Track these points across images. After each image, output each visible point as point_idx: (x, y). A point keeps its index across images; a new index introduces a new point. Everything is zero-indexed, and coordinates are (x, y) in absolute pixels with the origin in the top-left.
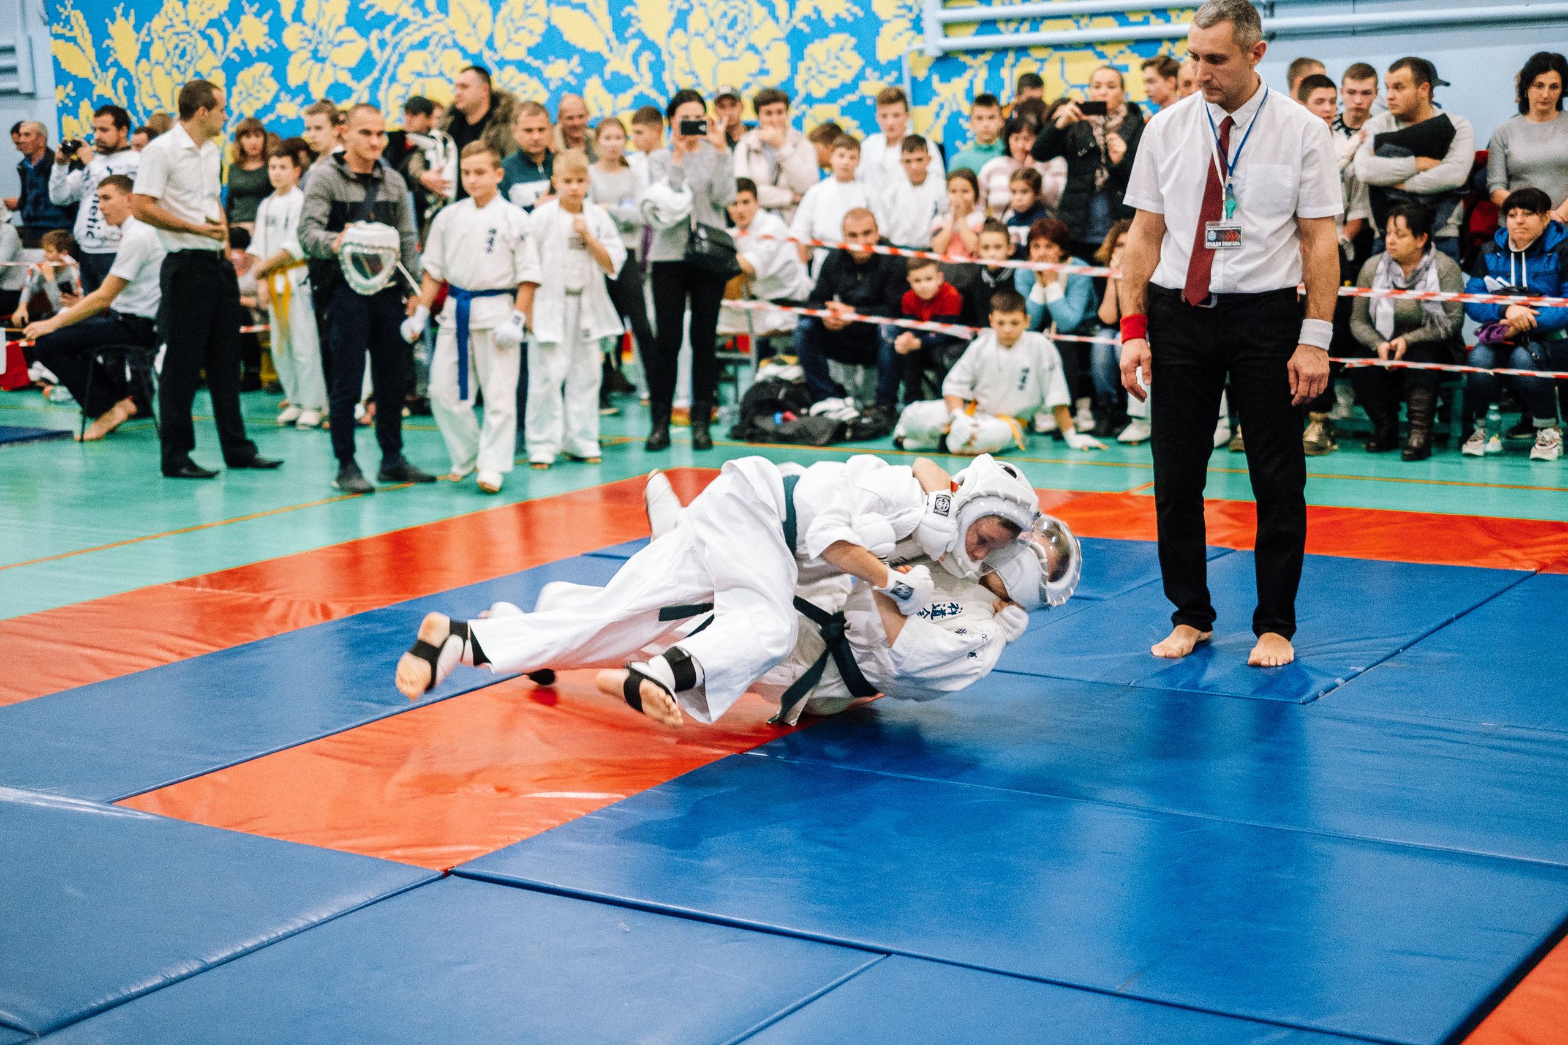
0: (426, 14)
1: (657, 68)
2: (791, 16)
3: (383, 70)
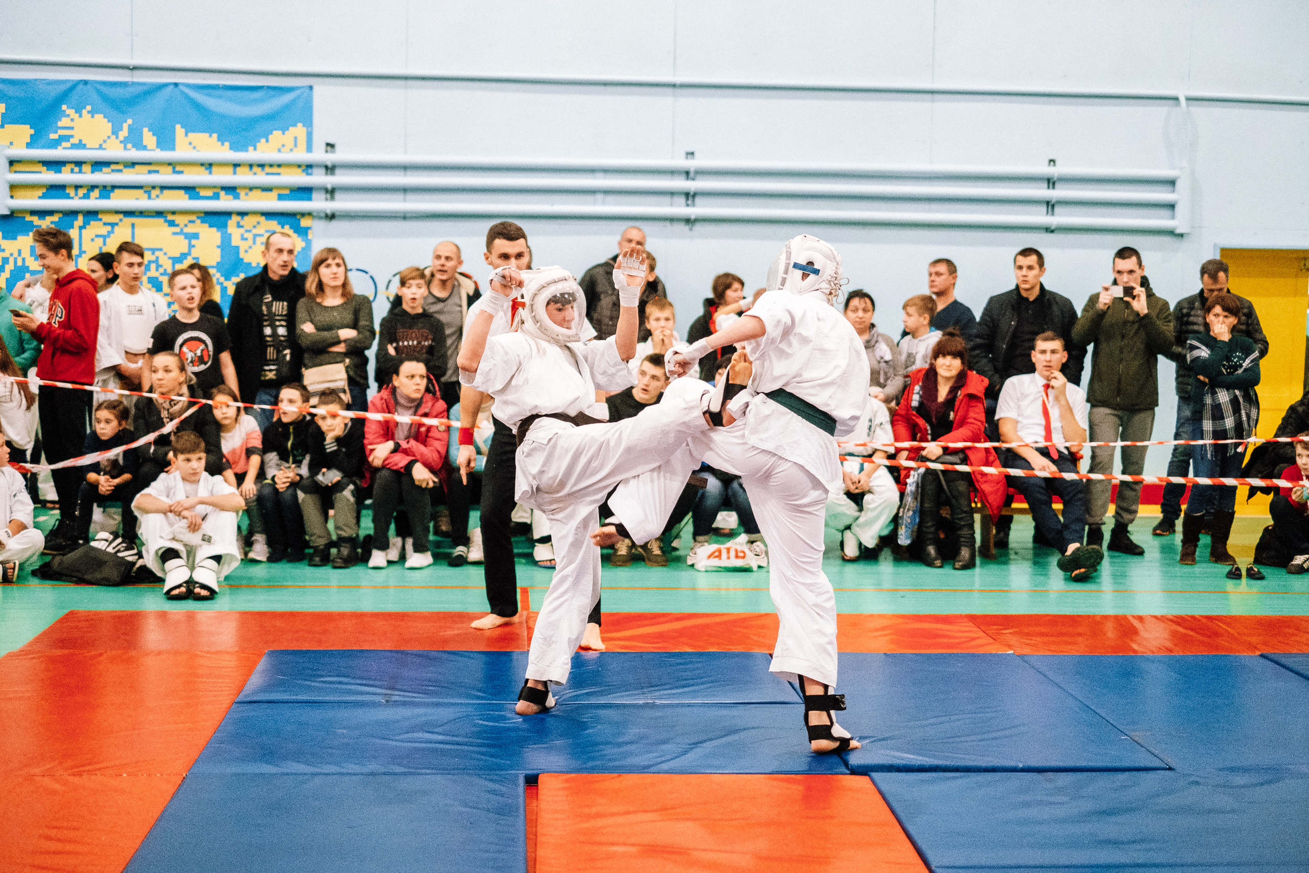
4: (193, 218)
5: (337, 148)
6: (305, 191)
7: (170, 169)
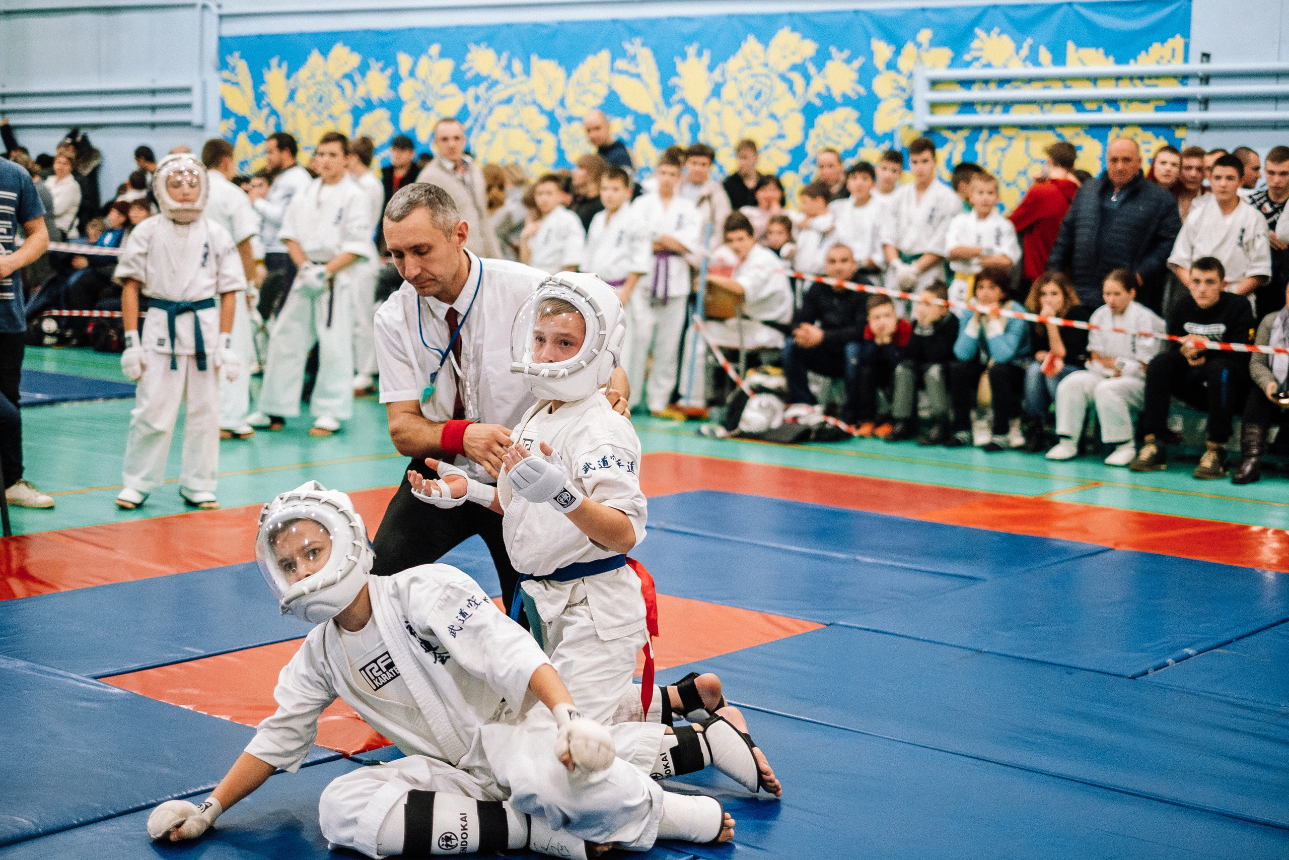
0: (513, 76)
1: (695, 128)
2: (806, 91)
3: (476, 120)
4: (1079, 130)
5: (1212, 57)
6: (1180, 102)
7: (1060, 84)
